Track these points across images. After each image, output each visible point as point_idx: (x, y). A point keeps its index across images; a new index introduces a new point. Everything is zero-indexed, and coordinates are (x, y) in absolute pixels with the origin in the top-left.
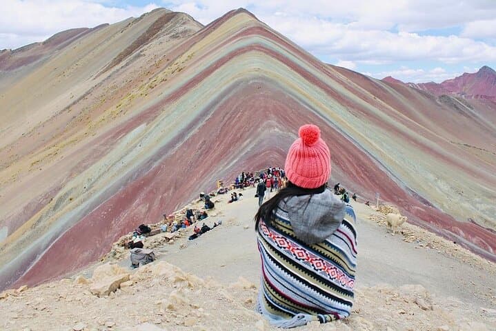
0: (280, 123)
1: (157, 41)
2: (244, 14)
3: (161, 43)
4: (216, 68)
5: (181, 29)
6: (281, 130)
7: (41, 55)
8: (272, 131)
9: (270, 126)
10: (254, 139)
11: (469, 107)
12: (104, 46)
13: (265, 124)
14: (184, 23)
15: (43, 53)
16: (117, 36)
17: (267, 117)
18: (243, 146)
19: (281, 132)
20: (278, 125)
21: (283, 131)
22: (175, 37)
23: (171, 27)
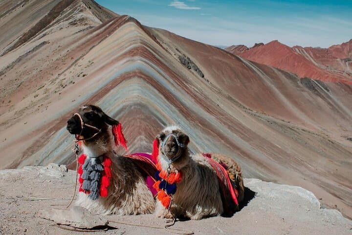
1: (57, 26)
2: (132, 23)
3: (62, 28)
4: (112, 88)
5: (79, 16)
8: (142, 142)
9: (141, 140)
10: (132, 147)
11: (326, 89)
13: (139, 137)
14: (81, 11)
17: (140, 134)
19: (146, 144)
20: (145, 139)
21: (148, 143)
22: (74, 24)
23: (69, 14)
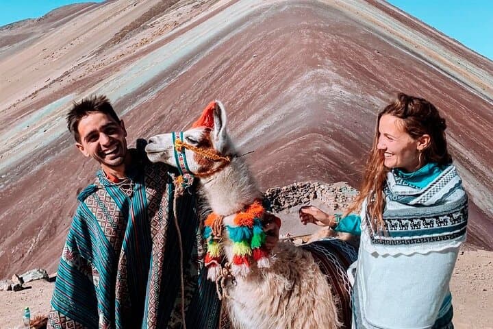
0: (346, 76)
6: (347, 88)
7: (32, 34)
8: (324, 90)
9: (321, 80)
12: (109, 22)
13: (307, 76)
15: (36, 31)
16: (128, 10)
18: (246, 124)
19: (348, 94)
20: (340, 78)
21: (354, 91)
